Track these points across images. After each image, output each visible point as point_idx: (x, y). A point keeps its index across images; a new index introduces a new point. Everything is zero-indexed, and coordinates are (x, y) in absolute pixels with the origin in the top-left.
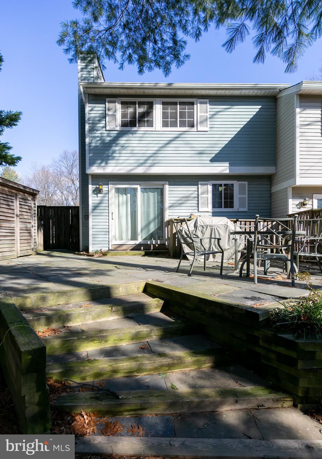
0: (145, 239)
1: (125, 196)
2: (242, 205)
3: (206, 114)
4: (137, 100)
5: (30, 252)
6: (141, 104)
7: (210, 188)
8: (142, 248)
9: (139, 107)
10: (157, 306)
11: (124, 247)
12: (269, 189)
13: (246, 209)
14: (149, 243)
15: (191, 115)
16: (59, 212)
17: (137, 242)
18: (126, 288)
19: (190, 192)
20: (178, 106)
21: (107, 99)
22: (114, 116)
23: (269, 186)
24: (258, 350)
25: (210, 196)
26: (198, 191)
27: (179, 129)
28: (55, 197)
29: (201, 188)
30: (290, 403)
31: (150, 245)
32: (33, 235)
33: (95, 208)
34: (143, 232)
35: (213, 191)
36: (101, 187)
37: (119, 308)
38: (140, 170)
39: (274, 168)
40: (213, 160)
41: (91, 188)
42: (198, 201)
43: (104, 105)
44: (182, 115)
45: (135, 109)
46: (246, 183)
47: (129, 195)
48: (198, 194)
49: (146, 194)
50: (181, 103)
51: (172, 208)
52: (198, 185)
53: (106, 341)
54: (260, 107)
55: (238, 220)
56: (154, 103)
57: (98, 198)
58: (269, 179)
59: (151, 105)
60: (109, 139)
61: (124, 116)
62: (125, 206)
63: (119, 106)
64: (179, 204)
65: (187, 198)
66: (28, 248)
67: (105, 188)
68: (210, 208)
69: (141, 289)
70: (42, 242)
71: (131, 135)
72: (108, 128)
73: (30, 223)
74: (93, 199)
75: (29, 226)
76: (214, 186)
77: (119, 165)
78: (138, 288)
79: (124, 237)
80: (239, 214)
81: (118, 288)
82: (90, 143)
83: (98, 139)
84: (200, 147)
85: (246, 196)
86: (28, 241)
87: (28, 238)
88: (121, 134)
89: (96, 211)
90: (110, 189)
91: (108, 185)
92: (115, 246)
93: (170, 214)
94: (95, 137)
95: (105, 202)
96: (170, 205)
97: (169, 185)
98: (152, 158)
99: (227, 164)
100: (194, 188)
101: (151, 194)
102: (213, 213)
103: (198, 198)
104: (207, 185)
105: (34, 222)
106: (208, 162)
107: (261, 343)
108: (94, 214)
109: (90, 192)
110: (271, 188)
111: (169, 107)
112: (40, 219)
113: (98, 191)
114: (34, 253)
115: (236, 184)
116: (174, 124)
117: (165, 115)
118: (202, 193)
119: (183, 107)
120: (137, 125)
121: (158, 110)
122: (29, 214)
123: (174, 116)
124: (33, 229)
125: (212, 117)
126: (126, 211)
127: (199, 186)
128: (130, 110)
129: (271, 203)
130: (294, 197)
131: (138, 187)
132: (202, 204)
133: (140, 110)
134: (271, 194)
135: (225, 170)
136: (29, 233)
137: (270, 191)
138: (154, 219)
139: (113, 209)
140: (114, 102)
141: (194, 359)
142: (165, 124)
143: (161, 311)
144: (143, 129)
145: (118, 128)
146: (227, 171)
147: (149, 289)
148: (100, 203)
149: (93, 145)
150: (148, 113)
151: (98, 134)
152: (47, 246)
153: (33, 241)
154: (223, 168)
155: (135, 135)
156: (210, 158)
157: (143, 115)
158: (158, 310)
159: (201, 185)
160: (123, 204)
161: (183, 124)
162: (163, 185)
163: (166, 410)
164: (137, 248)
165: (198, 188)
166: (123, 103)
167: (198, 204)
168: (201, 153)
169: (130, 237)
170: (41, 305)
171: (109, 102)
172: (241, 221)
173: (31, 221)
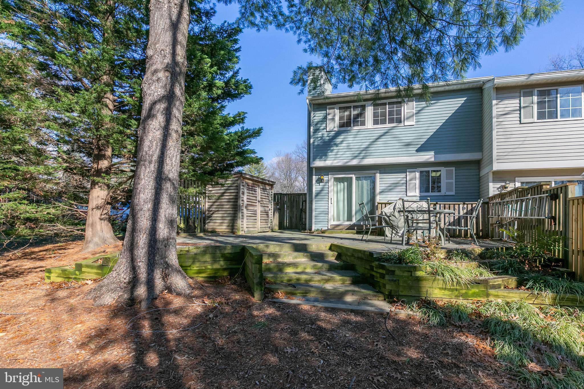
0: (359, 221)
1: (342, 184)
2: (448, 189)
3: (413, 111)
4: (352, 104)
5: (268, 229)
6: (355, 107)
7: (418, 175)
8: (356, 228)
9: (354, 110)
10: (333, 256)
11: (341, 227)
12: (478, 174)
13: (453, 193)
14: (362, 223)
15: (399, 113)
16: (292, 198)
17: (352, 223)
18: (317, 246)
19: (399, 179)
20: (387, 106)
21: (328, 107)
22: (333, 119)
23: (477, 171)
24: (374, 273)
25: (417, 182)
26: (406, 178)
27: (388, 125)
28: (297, 184)
29: (409, 176)
30: (383, 298)
31: (362, 226)
32: (270, 216)
33: (317, 194)
34: (358, 215)
35: (420, 177)
36: (322, 177)
37: (308, 254)
38: (355, 162)
39: (480, 154)
40: (418, 151)
41: (314, 178)
42: (406, 186)
43: (325, 112)
44: (391, 113)
45: (351, 112)
46: (454, 168)
47: (346, 183)
48: (406, 181)
49: (360, 182)
50: (390, 103)
51: (382, 193)
52: (406, 172)
53: (297, 268)
54: (465, 99)
55: (437, 203)
56: (366, 105)
57: (321, 187)
58: (478, 163)
59: (363, 107)
60: (328, 138)
61: (341, 118)
62: (342, 193)
63: (337, 111)
64: (390, 189)
65: (396, 185)
66: (266, 226)
67: (325, 178)
68: (417, 193)
69: (328, 248)
70: (278, 224)
71: (346, 134)
72: (328, 129)
73: (268, 207)
74: (316, 188)
75: (267, 209)
76: (421, 172)
77: (337, 159)
78: (326, 247)
79: (341, 218)
80: (446, 197)
81: (312, 245)
82: (314, 142)
83: (319, 139)
84: (407, 139)
85: (454, 181)
86: (267, 222)
87: (266, 218)
88: (338, 134)
89: (318, 197)
90: (330, 178)
91: (328, 175)
92: (333, 226)
93: (381, 199)
94: (317, 138)
95: (325, 189)
96: (381, 191)
97: (380, 173)
98: (364, 152)
99: (432, 153)
100: (403, 175)
101: (365, 182)
102: (420, 197)
103: (406, 183)
104: (415, 172)
105: (271, 207)
106: (414, 152)
107: (375, 269)
108: (317, 200)
109: (314, 182)
110: (479, 172)
111: (380, 108)
112: (276, 204)
113: (320, 181)
114: (270, 231)
115: (443, 170)
116: (383, 122)
117: (375, 115)
118: (411, 180)
119: (391, 106)
120: (352, 125)
121: (369, 111)
122: (267, 200)
123: (384, 114)
124: (270, 212)
125: (418, 112)
126: (342, 196)
127: (408, 173)
128: (347, 113)
129: (479, 187)
130: (494, 181)
131: (354, 177)
132: (409, 189)
133: (354, 112)
134: (480, 178)
135: (431, 158)
136: (267, 215)
137: (479, 175)
138: (367, 203)
139: (332, 195)
140: (333, 108)
141: (341, 278)
142: (376, 122)
143: (335, 259)
144: (356, 128)
145: (336, 129)
146: (433, 160)
147: (332, 248)
148: (321, 191)
149: (316, 144)
150: (361, 114)
151: (320, 134)
152: (282, 227)
153: (270, 221)
154: (429, 156)
155: (350, 134)
156: (416, 149)
157: (357, 116)
158: (334, 258)
159: (409, 172)
160: (340, 190)
161: (391, 121)
162: (375, 174)
163: (316, 294)
164: (351, 228)
165: (406, 175)
166: (340, 108)
167: (406, 189)
168: (408, 145)
169: (346, 218)
170: (265, 249)
171: (330, 109)
172: (440, 204)
173: (268, 205)
